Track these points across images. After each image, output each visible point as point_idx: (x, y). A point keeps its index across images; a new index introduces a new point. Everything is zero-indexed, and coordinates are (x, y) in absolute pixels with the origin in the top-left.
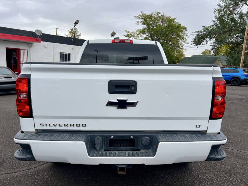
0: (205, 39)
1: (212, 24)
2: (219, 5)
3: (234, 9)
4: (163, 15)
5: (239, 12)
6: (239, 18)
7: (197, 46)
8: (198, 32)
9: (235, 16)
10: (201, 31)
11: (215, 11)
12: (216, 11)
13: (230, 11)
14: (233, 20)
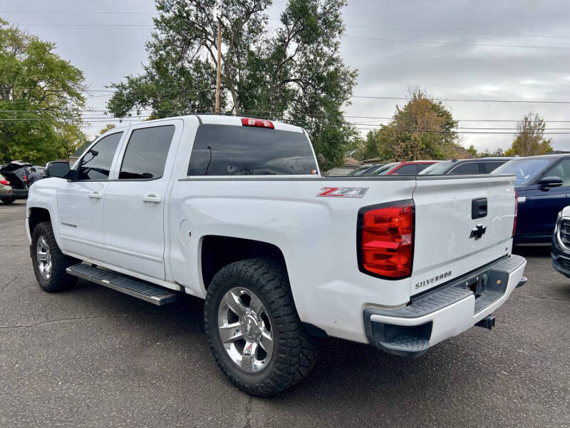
0: (134, 104)
1: (144, 73)
2: (156, 36)
3: (184, 51)
4: (16, 31)
5: (195, 58)
6: (194, 71)
7: (118, 119)
8: (118, 87)
9: (186, 65)
10: (124, 86)
11: (149, 46)
12: (151, 47)
13: (177, 53)
14: (183, 71)
